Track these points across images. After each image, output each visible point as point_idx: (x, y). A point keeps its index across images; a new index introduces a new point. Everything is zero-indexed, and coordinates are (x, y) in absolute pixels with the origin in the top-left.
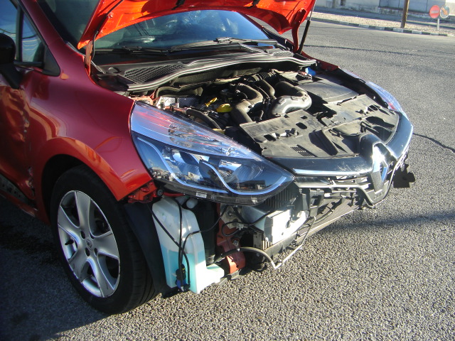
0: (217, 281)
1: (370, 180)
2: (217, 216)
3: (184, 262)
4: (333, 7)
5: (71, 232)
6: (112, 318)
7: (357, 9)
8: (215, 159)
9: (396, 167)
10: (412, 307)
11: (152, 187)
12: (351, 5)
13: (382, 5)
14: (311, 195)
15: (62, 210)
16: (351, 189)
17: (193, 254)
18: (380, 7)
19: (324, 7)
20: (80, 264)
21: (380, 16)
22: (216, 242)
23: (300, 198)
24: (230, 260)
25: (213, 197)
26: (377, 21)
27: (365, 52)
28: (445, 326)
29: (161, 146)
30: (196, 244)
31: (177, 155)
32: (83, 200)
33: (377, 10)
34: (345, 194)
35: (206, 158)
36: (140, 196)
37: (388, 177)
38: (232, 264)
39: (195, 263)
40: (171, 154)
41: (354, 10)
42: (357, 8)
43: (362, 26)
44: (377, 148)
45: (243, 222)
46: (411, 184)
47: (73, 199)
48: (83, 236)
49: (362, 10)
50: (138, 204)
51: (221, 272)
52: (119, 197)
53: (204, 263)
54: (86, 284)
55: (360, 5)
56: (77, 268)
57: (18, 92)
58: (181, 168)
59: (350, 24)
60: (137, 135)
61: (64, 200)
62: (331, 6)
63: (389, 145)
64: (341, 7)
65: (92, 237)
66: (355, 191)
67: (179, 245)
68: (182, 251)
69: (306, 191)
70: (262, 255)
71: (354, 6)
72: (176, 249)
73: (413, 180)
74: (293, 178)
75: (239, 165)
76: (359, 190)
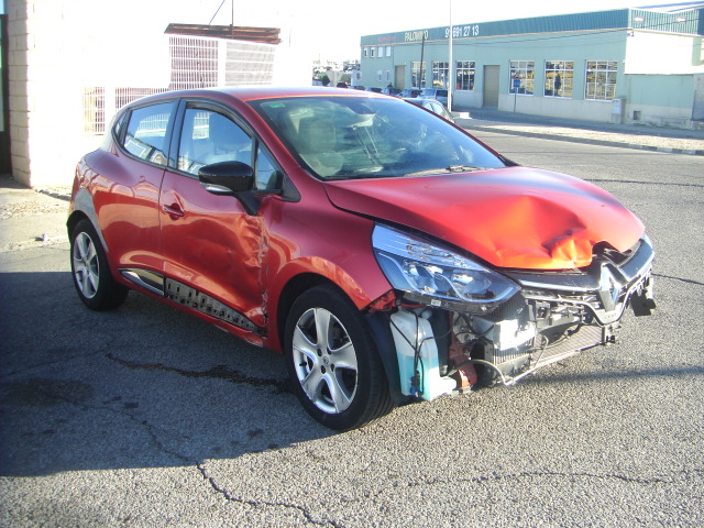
0: (450, 392)
1: (599, 298)
2: (449, 327)
3: (419, 369)
4: (622, 123)
5: (306, 349)
6: (344, 435)
7: (659, 125)
8: (448, 270)
9: (631, 291)
10: (651, 436)
11: (392, 297)
12: (649, 119)
13: (697, 117)
14: (537, 307)
15: (298, 332)
16: (579, 305)
17: (427, 359)
18: (693, 119)
19: (608, 123)
20: (314, 383)
21: (693, 134)
22: (448, 354)
23: (526, 309)
24: (461, 374)
25: (447, 305)
26: (685, 141)
27: (657, 187)
28: (683, 451)
29: (401, 259)
30: (431, 350)
31: (414, 271)
32: (322, 317)
33: (689, 125)
34: (572, 309)
35: (440, 271)
36: (380, 306)
37: (621, 300)
38: (464, 379)
39: (429, 368)
40: (408, 268)
41: (653, 125)
42: (659, 123)
43: (663, 150)
44: (606, 268)
45: (473, 332)
46: (652, 310)
47: (312, 317)
48: (320, 354)
49: (666, 126)
50: (378, 313)
51: (453, 383)
52: (361, 306)
53: (437, 369)
54: (320, 405)
55: (662, 118)
56: (311, 388)
57: (257, 219)
58: (417, 282)
59: (645, 148)
60: (379, 250)
61: (301, 321)
62: (619, 122)
63: (622, 267)
64: (635, 122)
65: (329, 353)
66: (582, 307)
67: (415, 349)
68: (418, 355)
69: (532, 302)
70: (493, 369)
71: (654, 120)
72: (412, 353)
73: (654, 306)
74: (519, 288)
75: (471, 279)
76: (587, 308)
